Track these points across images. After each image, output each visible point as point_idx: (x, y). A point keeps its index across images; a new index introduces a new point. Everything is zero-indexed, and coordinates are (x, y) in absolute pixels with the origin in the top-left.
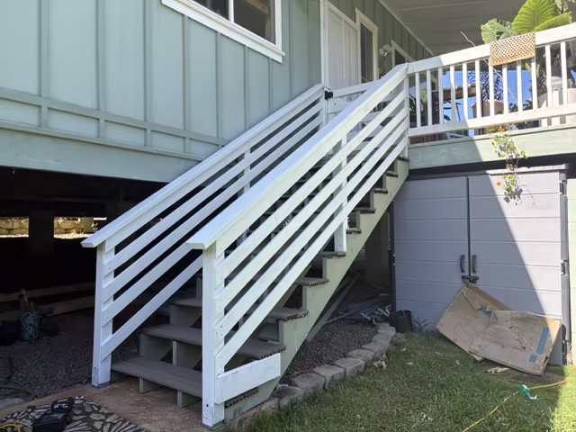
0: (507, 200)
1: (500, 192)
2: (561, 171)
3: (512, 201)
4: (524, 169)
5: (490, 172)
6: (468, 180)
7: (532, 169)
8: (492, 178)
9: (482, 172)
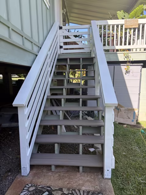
0: (126, 74)
1: (124, 71)
2: (141, 66)
3: (127, 74)
4: (131, 64)
5: (121, 64)
6: (114, 67)
7: (134, 64)
8: (122, 67)
9: (119, 64)
